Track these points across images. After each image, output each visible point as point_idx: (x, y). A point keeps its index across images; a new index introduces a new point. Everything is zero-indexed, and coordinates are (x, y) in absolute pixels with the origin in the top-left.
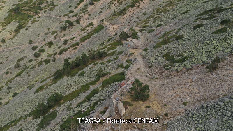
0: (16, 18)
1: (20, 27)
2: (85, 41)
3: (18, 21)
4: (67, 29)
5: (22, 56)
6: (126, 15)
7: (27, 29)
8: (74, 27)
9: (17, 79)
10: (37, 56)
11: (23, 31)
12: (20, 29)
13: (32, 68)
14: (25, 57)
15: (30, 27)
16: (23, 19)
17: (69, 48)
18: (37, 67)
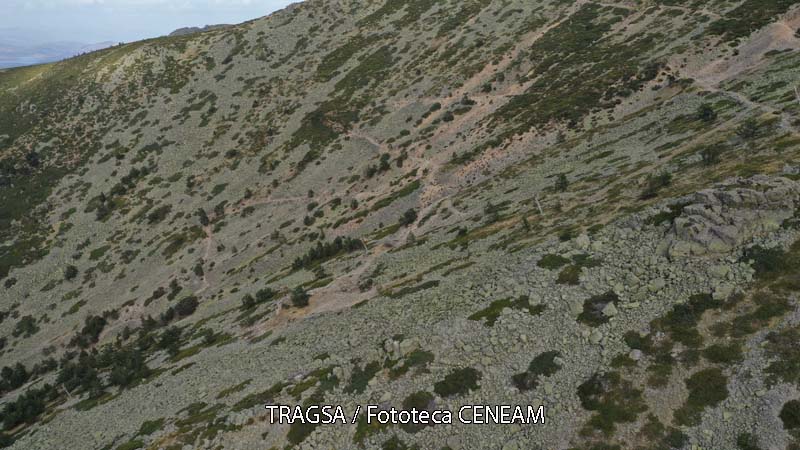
0: (310, 136)
1: (310, 157)
2: (379, 210)
3: (311, 142)
4: (376, 174)
5: (289, 219)
6: (472, 164)
7: (318, 163)
8: (389, 172)
9: (266, 258)
10: (308, 222)
11: (311, 166)
12: (307, 161)
13: (290, 244)
14: (294, 221)
15: (324, 158)
16: (320, 138)
17: (351, 219)
18: (297, 244)
